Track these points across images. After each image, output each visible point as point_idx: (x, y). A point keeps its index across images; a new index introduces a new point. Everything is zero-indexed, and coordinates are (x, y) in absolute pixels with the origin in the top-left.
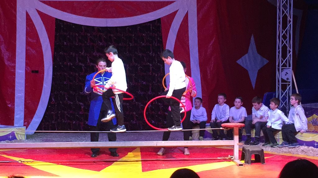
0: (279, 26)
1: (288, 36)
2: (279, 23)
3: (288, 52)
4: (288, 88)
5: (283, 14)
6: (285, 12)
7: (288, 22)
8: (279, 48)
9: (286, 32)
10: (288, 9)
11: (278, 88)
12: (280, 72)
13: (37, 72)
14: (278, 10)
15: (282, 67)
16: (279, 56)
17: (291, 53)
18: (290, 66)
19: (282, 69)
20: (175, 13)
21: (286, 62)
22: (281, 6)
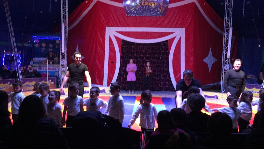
0: (224, 45)
2: (224, 43)
6: (227, 38)
8: (224, 55)
11: (223, 74)
12: (224, 66)
13: (113, 63)
14: (224, 37)
15: (225, 63)
16: (223, 59)
18: (228, 63)
20: (175, 38)
21: (227, 61)
22: (225, 35)
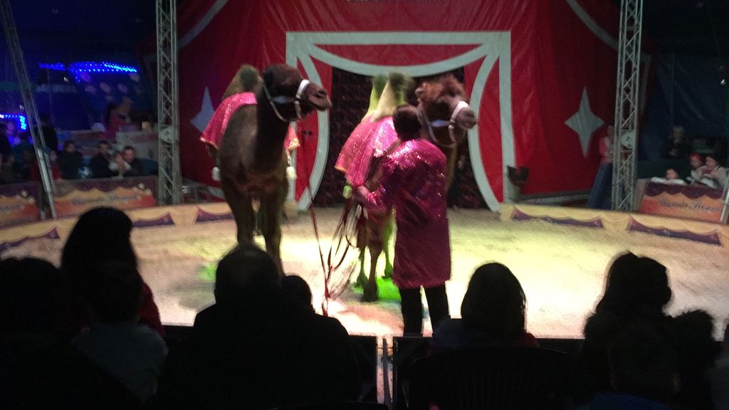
0: (620, 74)
1: (632, 89)
2: (621, 71)
3: (631, 110)
4: (629, 157)
5: (626, 59)
6: (630, 56)
7: (633, 70)
8: (619, 104)
9: (630, 83)
10: (634, 53)
12: (620, 135)
13: (310, 133)
14: (620, 54)
15: (623, 128)
16: (618, 115)
17: (636, 111)
18: (633, 128)
19: (622, 132)
20: (481, 61)
21: (628, 122)
22: (625, 47)
